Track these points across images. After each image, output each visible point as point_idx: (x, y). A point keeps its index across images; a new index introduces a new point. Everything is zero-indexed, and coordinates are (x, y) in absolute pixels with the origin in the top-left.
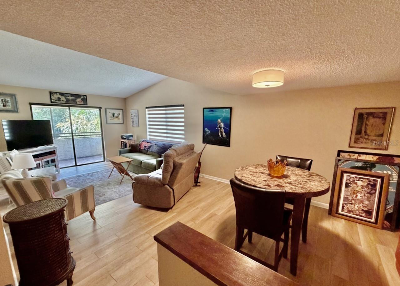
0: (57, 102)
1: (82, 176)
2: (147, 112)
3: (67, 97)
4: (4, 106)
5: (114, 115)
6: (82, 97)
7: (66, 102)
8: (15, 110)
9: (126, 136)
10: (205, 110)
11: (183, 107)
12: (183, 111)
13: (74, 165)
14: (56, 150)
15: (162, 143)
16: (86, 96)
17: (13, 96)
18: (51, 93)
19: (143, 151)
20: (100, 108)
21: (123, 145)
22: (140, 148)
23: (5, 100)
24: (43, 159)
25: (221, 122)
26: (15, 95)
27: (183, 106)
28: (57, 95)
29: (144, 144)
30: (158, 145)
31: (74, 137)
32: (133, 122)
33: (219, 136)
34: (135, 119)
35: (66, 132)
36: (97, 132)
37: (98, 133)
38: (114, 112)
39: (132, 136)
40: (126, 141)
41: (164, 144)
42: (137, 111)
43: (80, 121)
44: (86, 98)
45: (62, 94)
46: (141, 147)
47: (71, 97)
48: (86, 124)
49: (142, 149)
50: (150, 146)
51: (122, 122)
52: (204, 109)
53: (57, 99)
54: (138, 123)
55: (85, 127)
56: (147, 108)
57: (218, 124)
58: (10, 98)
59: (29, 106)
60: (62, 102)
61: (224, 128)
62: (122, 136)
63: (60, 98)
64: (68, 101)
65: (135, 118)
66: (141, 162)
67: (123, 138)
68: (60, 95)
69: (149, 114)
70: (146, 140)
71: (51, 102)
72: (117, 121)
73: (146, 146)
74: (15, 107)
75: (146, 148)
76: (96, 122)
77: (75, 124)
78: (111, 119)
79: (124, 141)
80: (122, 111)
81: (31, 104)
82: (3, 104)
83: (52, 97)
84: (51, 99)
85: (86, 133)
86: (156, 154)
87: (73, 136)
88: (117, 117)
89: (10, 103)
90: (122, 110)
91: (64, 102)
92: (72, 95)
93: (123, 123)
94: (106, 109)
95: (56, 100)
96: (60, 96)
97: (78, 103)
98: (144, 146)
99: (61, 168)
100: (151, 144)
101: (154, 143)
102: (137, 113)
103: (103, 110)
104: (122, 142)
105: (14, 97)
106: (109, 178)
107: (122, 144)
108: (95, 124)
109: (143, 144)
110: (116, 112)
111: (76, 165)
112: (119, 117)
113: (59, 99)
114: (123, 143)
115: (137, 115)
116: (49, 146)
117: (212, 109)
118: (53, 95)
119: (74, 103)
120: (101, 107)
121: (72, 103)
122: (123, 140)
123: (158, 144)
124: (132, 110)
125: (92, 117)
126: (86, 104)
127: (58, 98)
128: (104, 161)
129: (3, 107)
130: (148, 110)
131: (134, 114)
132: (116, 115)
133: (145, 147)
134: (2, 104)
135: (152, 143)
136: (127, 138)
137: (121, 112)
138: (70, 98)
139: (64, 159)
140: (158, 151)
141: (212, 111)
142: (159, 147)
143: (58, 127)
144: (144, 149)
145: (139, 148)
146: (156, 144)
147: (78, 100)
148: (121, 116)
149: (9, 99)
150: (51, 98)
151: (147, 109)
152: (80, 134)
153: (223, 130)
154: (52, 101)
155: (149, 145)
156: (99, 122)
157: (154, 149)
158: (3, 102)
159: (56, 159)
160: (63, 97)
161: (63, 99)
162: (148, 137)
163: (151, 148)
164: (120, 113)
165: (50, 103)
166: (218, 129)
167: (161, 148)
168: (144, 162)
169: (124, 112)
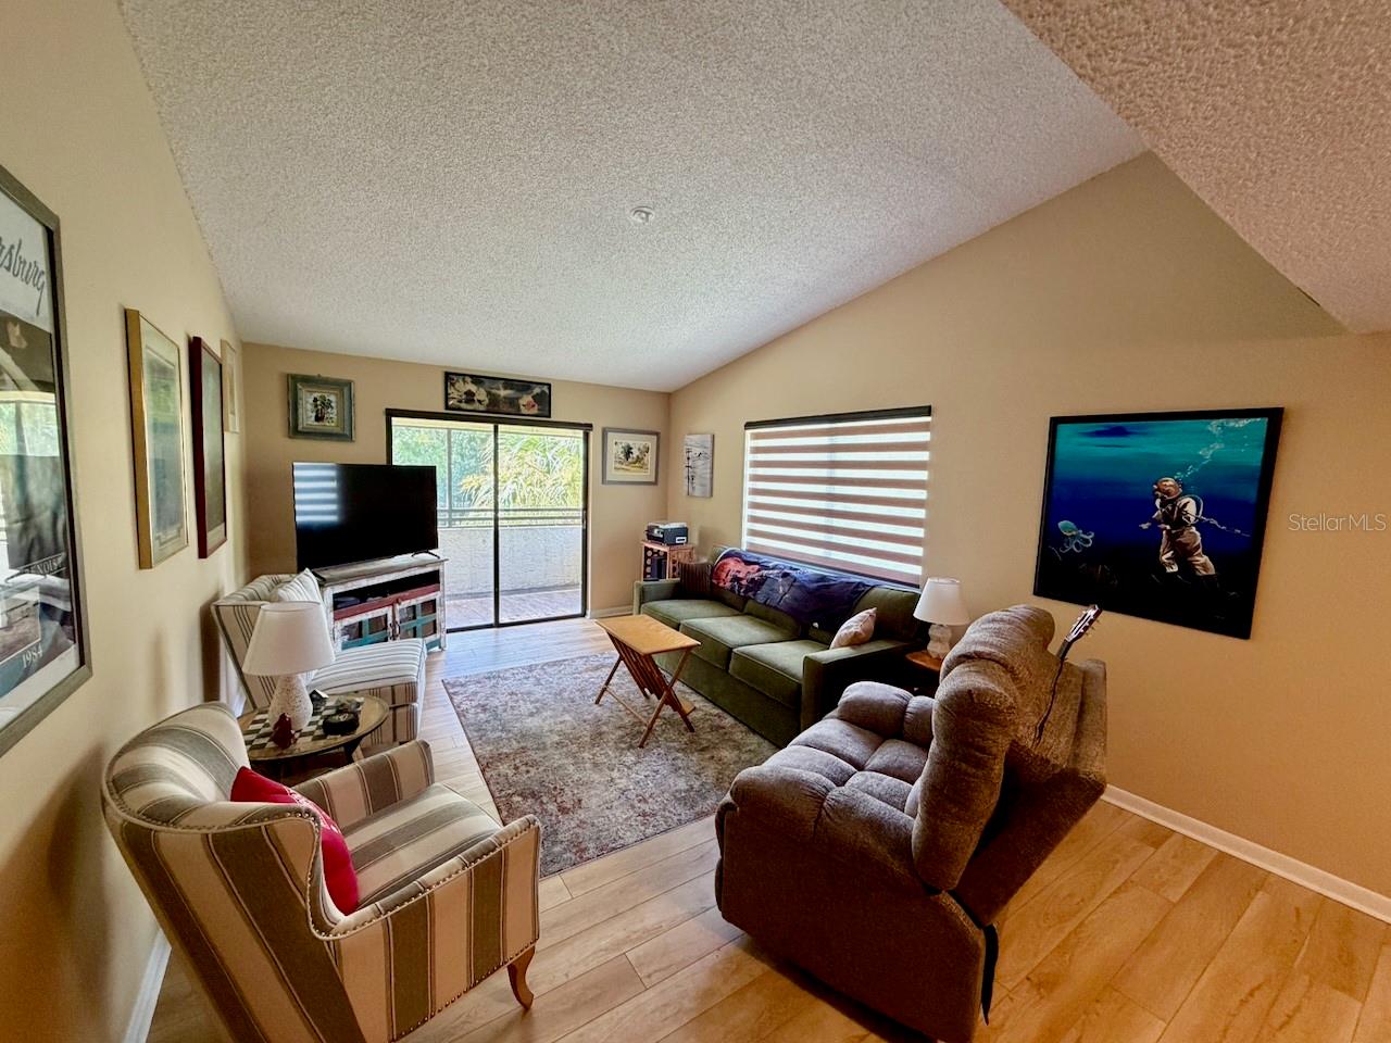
0: (463, 405)
1: (508, 675)
2: (750, 443)
3: (493, 391)
4: (318, 419)
5: (628, 452)
6: (537, 390)
7: (488, 406)
8: (345, 435)
9: (664, 532)
10: (1063, 429)
11: (928, 419)
12: (924, 437)
13: (492, 621)
14: (441, 568)
15: (812, 571)
16: (549, 385)
17: (344, 387)
18: (449, 378)
19: (729, 596)
20: (587, 428)
21: (649, 562)
22: (714, 581)
23: (323, 397)
24: (397, 602)
25: (1183, 495)
26: (349, 384)
27: (927, 411)
28: (464, 382)
29: (733, 566)
30: (795, 580)
31: (500, 523)
32: (691, 479)
33: (1162, 566)
34: (701, 468)
35: (484, 507)
36: (570, 510)
37: (571, 513)
38: (631, 443)
39: (684, 532)
40: (663, 549)
41: (823, 578)
42: (709, 439)
43: (526, 470)
44: (547, 391)
45: (477, 379)
46: (718, 579)
47: (505, 388)
48: (541, 484)
49: (723, 588)
50: (756, 576)
51: (653, 480)
52: (1055, 422)
53: (464, 397)
54: (708, 482)
55: (537, 490)
56: (749, 425)
57: (1158, 502)
58: (336, 395)
59: (384, 417)
60: (476, 406)
61: (1199, 525)
62: (650, 530)
63: (474, 394)
64: (494, 401)
65: (699, 463)
66: (728, 652)
67: (651, 537)
68: (472, 382)
69: (757, 450)
70: (737, 549)
71: (447, 407)
72: (635, 474)
73: (740, 575)
74: (347, 423)
75: (740, 587)
76: (569, 477)
77: (511, 479)
78: (618, 466)
79: (656, 547)
80: (655, 437)
81: (391, 413)
82: (317, 411)
83: (449, 391)
84: (447, 397)
85: (538, 510)
86: (790, 621)
87: (496, 520)
88: (639, 460)
89: (335, 411)
90: (657, 434)
91: (482, 408)
92: (509, 383)
93: (655, 483)
94: (605, 432)
95: (460, 401)
96: (473, 388)
97: (524, 411)
98: (729, 577)
99: (449, 631)
100: (765, 572)
101: (773, 569)
102: (709, 445)
103: (595, 436)
104: (647, 549)
105: (346, 390)
106: (597, 702)
107: (646, 557)
108: (564, 482)
109: (728, 568)
110: (637, 443)
111: (498, 625)
112: (646, 459)
113: (470, 397)
114: (650, 553)
115: (709, 452)
116: (423, 556)
117: (1115, 425)
118: (453, 385)
119: (510, 410)
120: (591, 426)
121: (505, 409)
122: (650, 546)
123: (793, 573)
124: (690, 434)
125: (558, 459)
126: (547, 413)
127: (465, 393)
128: (583, 615)
129: (316, 423)
130: (752, 434)
131: (698, 451)
132: (636, 453)
133: (736, 579)
134: (314, 414)
135: (767, 568)
136: (667, 538)
137: (651, 442)
138: (503, 393)
139: (470, 591)
140: (796, 604)
141: (1121, 432)
142: (799, 587)
143: (464, 488)
144: (732, 589)
145: (712, 583)
146: (785, 575)
147: (526, 399)
148: (650, 458)
149: (332, 398)
150: (447, 394)
151: (749, 432)
152: (521, 514)
153: (1194, 536)
154: (451, 403)
155: (752, 572)
156: (581, 475)
157: (777, 597)
158: (316, 406)
159: (437, 602)
160: (482, 391)
161: (480, 398)
162: (746, 540)
163: (765, 588)
164: (649, 444)
165: (441, 409)
166: (1155, 532)
167: (811, 592)
168: (738, 656)
169: (663, 439)
